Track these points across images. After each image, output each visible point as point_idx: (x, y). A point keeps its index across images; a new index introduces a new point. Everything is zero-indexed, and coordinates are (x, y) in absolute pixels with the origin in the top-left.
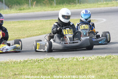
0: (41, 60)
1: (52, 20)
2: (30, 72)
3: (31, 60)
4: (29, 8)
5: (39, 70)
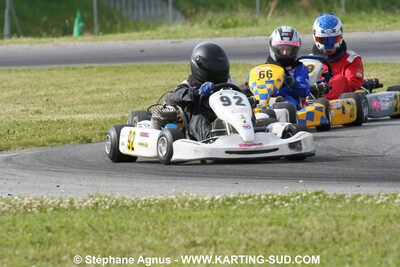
0: (282, 199)
2: (242, 237)
3: (250, 197)
4: (254, 23)
5: (272, 232)
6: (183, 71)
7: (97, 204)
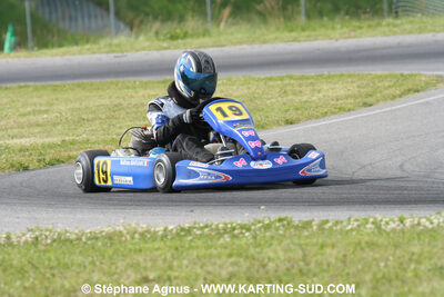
0: (242, 227)
1: (291, 77)
2: (199, 270)
3: (206, 226)
4: (206, 33)
6: (128, 88)
7: (37, 238)
